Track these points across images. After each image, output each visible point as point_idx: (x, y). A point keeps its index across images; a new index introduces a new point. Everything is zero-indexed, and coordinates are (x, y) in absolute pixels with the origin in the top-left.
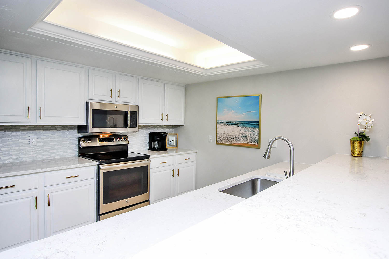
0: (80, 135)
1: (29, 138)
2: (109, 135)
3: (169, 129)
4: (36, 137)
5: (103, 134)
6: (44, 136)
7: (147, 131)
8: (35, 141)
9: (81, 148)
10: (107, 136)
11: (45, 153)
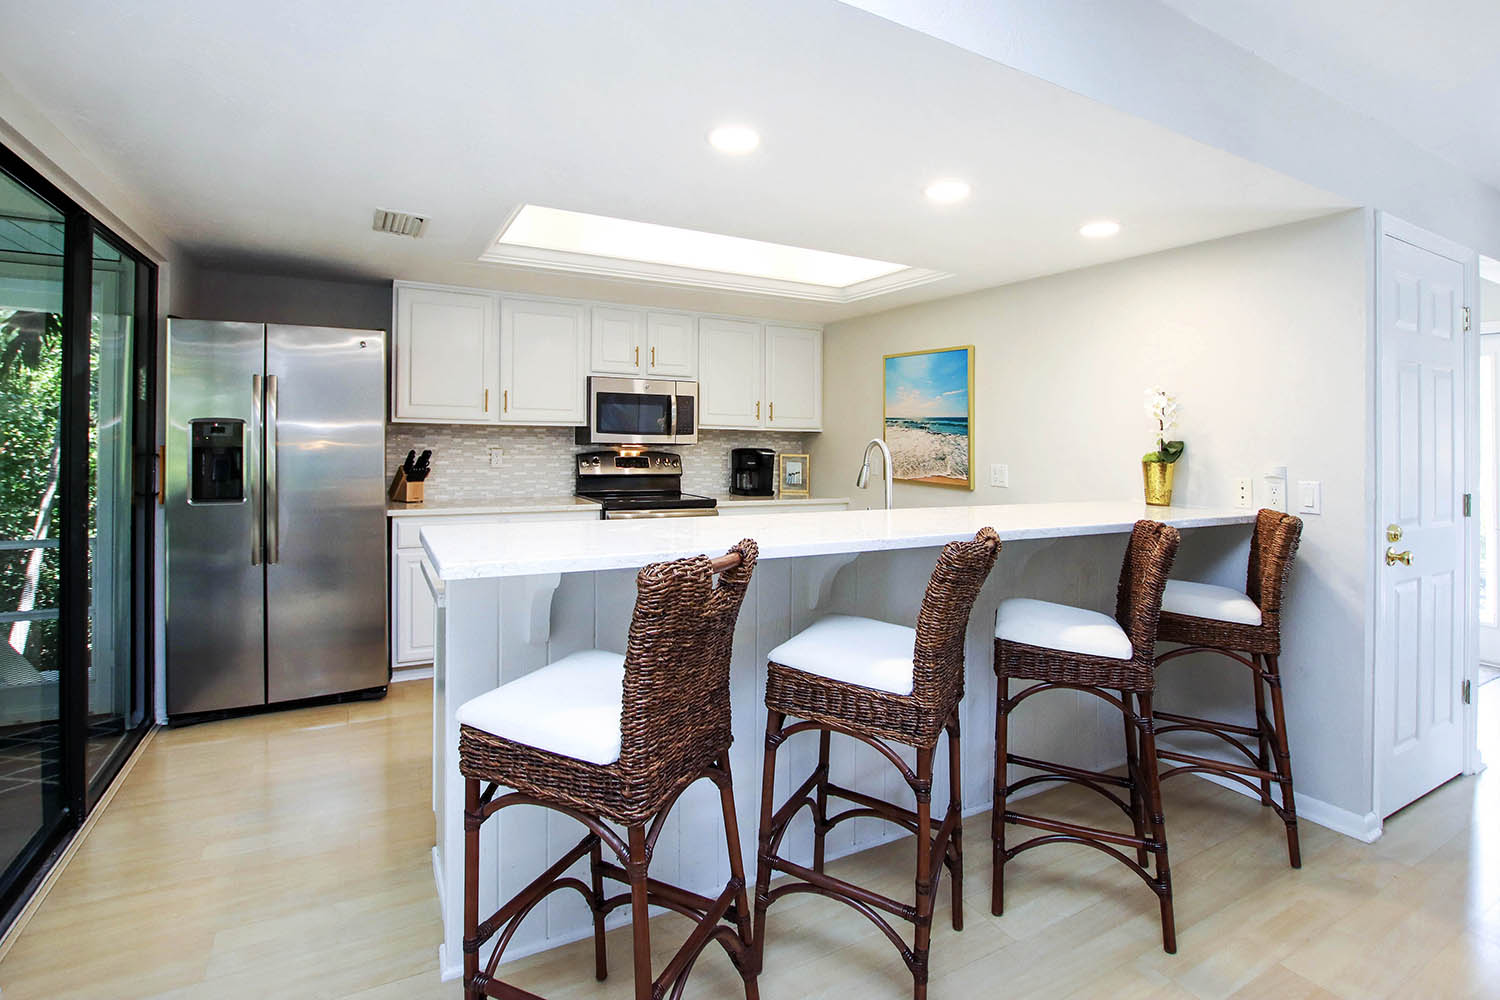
0: (579, 449)
1: (490, 452)
2: (638, 452)
3: (787, 443)
4: (501, 451)
5: (626, 449)
6: (515, 449)
7: (729, 446)
8: (500, 457)
9: (580, 476)
10: (634, 454)
11: (515, 484)
